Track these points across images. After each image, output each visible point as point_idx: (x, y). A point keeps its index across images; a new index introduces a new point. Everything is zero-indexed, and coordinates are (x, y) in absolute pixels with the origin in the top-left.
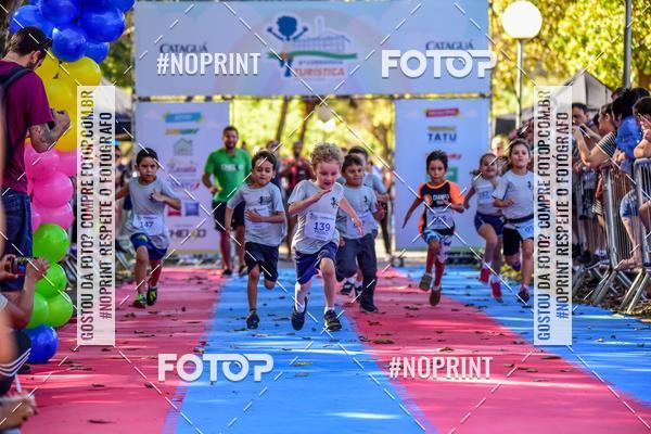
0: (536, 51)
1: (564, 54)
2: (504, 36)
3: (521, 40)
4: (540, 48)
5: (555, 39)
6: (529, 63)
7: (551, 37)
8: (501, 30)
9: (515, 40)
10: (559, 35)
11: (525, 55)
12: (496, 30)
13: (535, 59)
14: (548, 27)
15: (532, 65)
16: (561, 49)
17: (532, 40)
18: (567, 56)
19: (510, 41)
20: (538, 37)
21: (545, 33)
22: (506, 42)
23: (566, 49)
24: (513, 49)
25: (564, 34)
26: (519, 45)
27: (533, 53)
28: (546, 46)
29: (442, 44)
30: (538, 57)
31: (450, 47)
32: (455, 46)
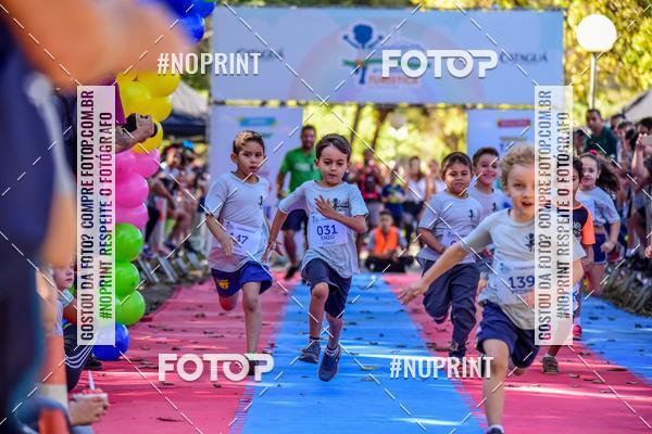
0: (610, 65)
1: (637, 67)
2: (578, 49)
3: (595, 54)
4: (613, 62)
5: (629, 53)
6: (602, 76)
7: (624, 51)
8: (575, 43)
9: (588, 54)
10: (632, 49)
11: (598, 69)
12: (570, 43)
13: (608, 73)
14: (622, 41)
15: (605, 78)
16: (635, 63)
17: (605, 54)
18: (641, 70)
19: (584, 54)
20: (612, 51)
21: (619, 47)
22: (579, 55)
23: (639, 63)
24: (587, 62)
25: (638, 48)
26: (593, 59)
27: (606, 67)
28: (620, 60)
29: (517, 55)
30: (611, 71)
31: (524, 58)
32: (530, 58)
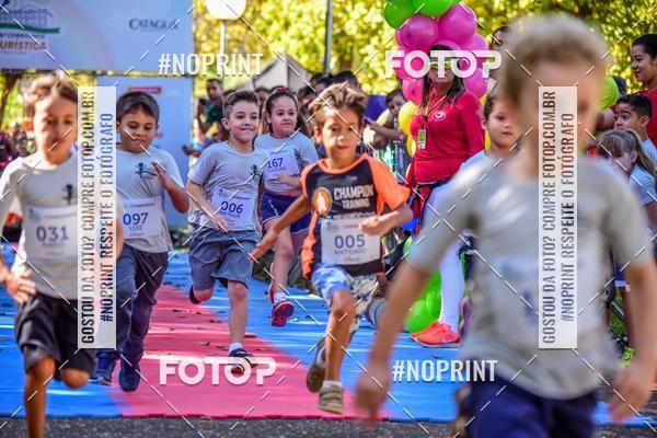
0: (240, 33)
1: (267, 36)
2: (208, 17)
3: (225, 21)
4: (243, 30)
5: (258, 21)
6: (232, 44)
7: (254, 19)
8: (205, 11)
9: (218, 21)
10: (262, 18)
11: (228, 37)
12: (200, 10)
13: (238, 41)
14: (251, 9)
15: (235, 46)
16: (264, 32)
17: (235, 22)
18: (270, 38)
19: (214, 22)
20: (241, 20)
21: (249, 15)
22: (209, 23)
23: (268, 32)
24: (217, 30)
25: (267, 16)
26: (222, 27)
27: (236, 36)
28: (249, 28)
29: (146, 21)
30: (241, 39)
31: (154, 25)
32: (159, 24)
